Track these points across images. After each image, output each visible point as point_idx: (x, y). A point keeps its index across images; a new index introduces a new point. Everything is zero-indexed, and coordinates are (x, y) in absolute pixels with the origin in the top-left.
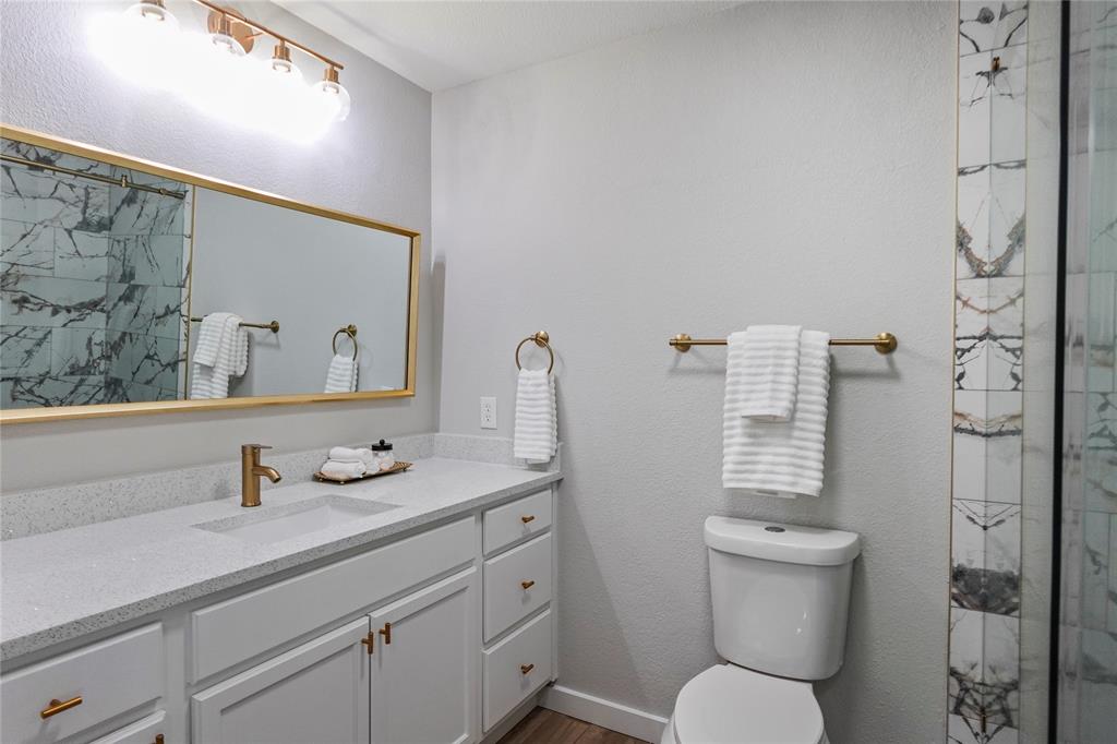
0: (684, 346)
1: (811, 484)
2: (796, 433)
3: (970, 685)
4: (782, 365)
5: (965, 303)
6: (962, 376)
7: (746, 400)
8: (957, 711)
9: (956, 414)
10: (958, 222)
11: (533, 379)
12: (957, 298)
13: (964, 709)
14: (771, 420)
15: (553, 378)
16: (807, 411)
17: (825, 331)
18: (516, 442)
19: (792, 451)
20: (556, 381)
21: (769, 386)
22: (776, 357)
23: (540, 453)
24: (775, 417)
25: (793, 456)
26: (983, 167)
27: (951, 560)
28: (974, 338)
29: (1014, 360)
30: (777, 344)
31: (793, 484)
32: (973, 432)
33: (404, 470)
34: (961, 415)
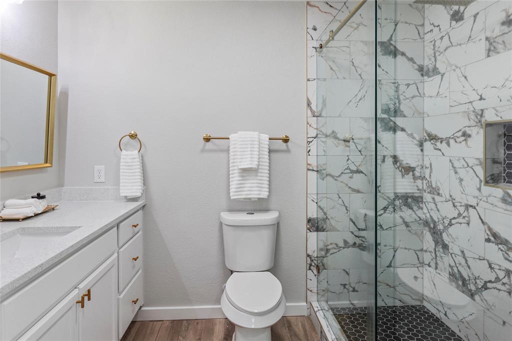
0: (207, 140)
1: (264, 194)
2: (259, 174)
3: (313, 259)
4: (253, 148)
5: (310, 126)
6: (309, 151)
7: (240, 162)
8: (310, 269)
9: (308, 164)
10: (307, 97)
11: (130, 155)
12: (308, 123)
13: (312, 268)
14: (250, 169)
15: (141, 155)
16: (263, 165)
17: (267, 134)
18: (121, 188)
19: (258, 181)
20: (142, 156)
21: (249, 156)
22: (251, 144)
23: (136, 192)
24: (251, 168)
25: (259, 183)
26: (315, 79)
27: (307, 216)
28: (313, 137)
29: (324, 145)
30: (251, 139)
31: (259, 194)
32: (313, 170)
33: (53, 209)
34: (309, 164)
